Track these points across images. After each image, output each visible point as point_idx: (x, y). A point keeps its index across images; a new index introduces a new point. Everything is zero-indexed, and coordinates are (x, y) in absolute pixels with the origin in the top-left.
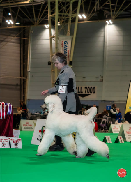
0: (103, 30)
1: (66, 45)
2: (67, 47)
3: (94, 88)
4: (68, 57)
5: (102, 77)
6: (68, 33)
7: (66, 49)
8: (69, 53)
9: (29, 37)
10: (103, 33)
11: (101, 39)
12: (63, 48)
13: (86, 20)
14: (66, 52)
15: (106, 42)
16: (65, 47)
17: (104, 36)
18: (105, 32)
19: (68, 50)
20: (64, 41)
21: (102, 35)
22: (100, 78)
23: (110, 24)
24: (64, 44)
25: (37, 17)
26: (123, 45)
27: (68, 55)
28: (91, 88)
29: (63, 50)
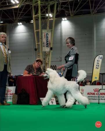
0: (60, 25)
1: (48, 36)
2: (48, 37)
3: (56, 66)
4: (49, 44)
5: (61, 58)
6: (48, 28)
7: (47, 39)
8: (49, 42)
9: (7, 31)
10: (60, 27)
11: (59, 31)
12: (46, 38)
13: (52, 18)
14: (48, 41)
15: (63, 33)
16: (47, 38)
17: (61, 29)
18: (61, 26)
19: (48, 39)
20: (46, 34)
21: (60, 28)
22: (59, 59)
23: (65, 20)
24: (46, 35)
25: (16, 17)
26: (75, 35)
27: (49, 43)
28: (53, 66)
29: (46, 40)
